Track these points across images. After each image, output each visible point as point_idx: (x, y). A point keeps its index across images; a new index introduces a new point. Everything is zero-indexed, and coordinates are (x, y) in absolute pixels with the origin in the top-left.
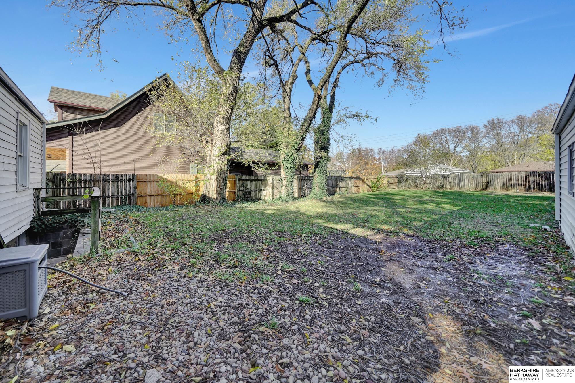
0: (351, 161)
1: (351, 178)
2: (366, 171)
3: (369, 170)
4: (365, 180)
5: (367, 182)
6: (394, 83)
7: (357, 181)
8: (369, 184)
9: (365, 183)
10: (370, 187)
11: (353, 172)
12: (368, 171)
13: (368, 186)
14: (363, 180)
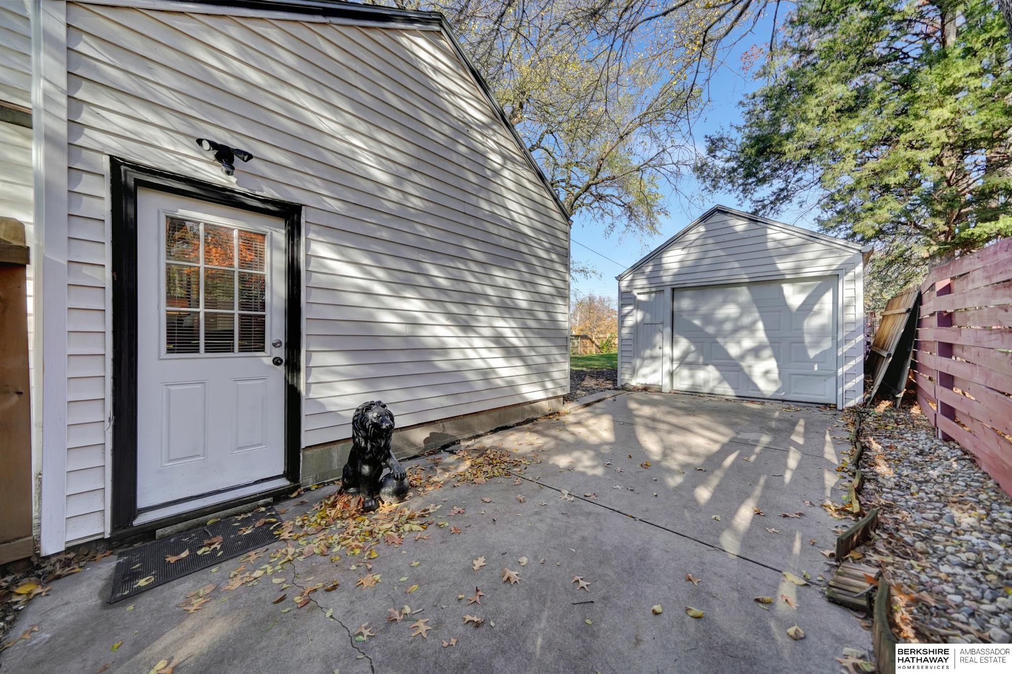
0: (579, 314)
1: (577, 337)
2: (598, 329)
3: (603, 328)
4: (594, 340)
5: (596, 342)
6: (625, 228)
7: (584, 341)
8: (598, 344)
9: (593, 342)
10: (599, 348)
11: (582, 330)
12: (601, 329)
13: (597, 346)
14: (591, 339)
